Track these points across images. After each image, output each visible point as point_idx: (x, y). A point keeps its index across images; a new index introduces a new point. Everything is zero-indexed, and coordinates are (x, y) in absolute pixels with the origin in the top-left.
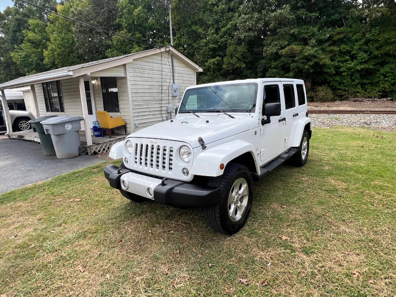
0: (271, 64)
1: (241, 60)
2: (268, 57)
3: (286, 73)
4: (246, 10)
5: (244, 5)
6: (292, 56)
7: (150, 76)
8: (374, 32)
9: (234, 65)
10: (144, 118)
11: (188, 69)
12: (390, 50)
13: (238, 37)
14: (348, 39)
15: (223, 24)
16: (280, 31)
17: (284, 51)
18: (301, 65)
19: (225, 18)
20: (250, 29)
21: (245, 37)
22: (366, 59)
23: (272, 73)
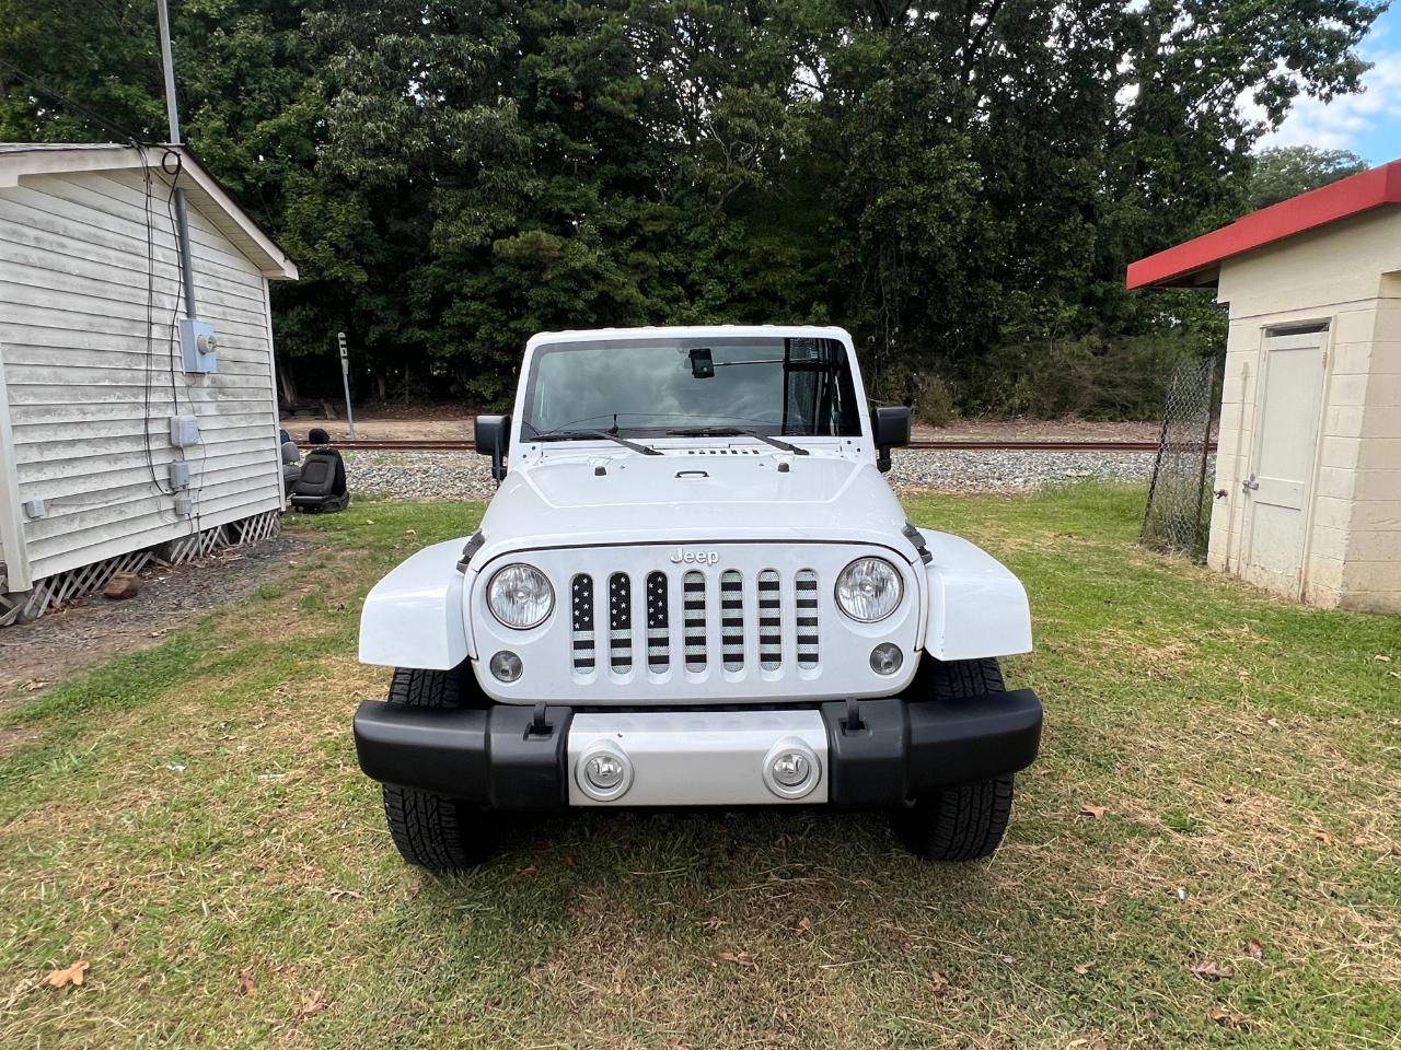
0: (461, 283)
1: (348, 254)
2: (449, 258)
3: (511, 319)
4: (361, 79)
5: (350, 57)
6: (533, 264)
7: (89, 269)
8: (735, 229)
9: (321, 270)
10: (70, 471)
12: (774, 284)
13: (334, 171)
14: (676, 237)
15: (260, 107)
16: (489, 177)
17: (508, 246)
18: (563, 298)
19: (264, 83)
20: (380, 150)
21: (361, 173)
22: (724, 300)
23: (467, 315)
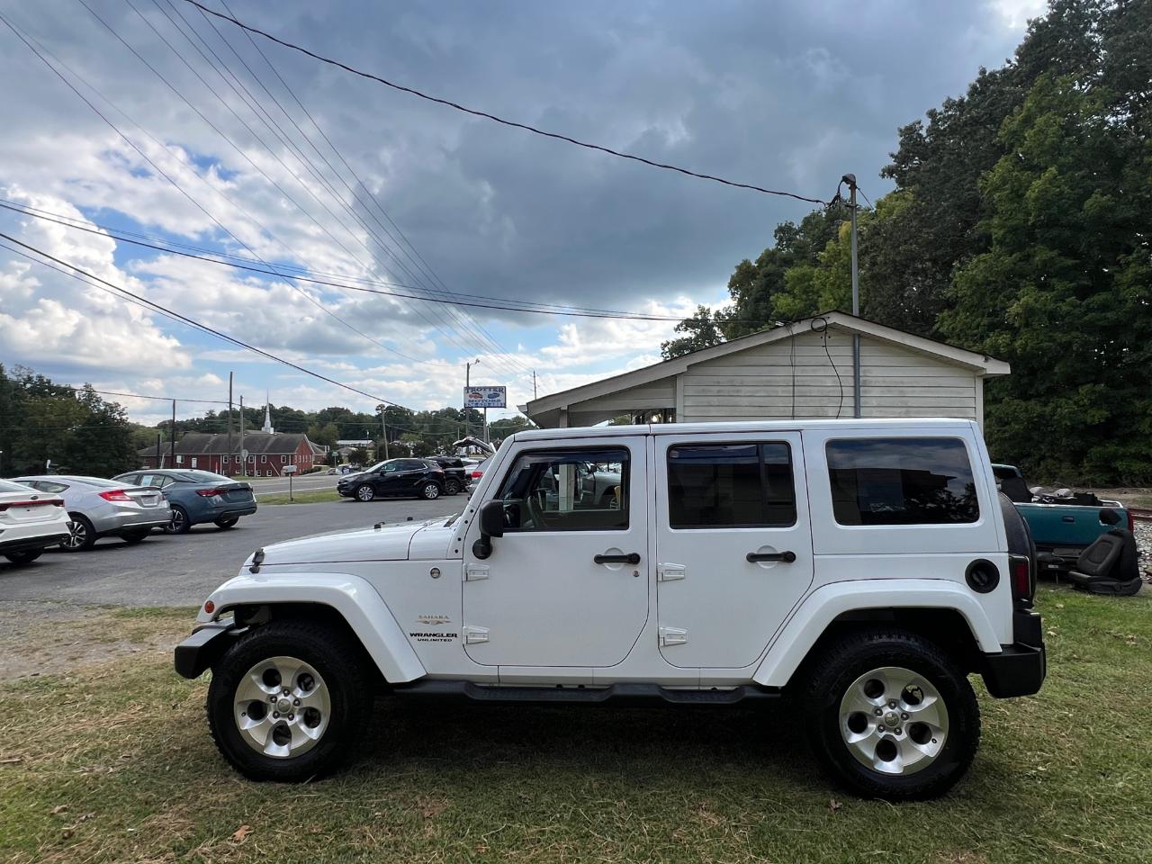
7: (757, 401)
11: (935, 369)
